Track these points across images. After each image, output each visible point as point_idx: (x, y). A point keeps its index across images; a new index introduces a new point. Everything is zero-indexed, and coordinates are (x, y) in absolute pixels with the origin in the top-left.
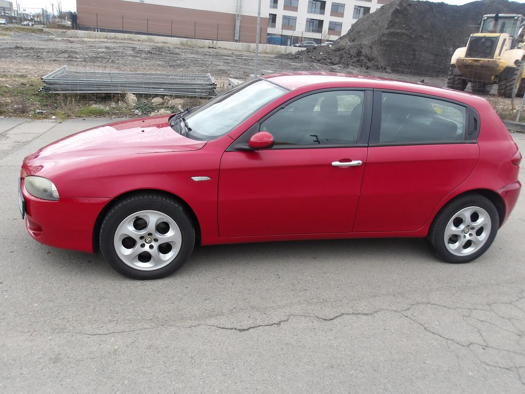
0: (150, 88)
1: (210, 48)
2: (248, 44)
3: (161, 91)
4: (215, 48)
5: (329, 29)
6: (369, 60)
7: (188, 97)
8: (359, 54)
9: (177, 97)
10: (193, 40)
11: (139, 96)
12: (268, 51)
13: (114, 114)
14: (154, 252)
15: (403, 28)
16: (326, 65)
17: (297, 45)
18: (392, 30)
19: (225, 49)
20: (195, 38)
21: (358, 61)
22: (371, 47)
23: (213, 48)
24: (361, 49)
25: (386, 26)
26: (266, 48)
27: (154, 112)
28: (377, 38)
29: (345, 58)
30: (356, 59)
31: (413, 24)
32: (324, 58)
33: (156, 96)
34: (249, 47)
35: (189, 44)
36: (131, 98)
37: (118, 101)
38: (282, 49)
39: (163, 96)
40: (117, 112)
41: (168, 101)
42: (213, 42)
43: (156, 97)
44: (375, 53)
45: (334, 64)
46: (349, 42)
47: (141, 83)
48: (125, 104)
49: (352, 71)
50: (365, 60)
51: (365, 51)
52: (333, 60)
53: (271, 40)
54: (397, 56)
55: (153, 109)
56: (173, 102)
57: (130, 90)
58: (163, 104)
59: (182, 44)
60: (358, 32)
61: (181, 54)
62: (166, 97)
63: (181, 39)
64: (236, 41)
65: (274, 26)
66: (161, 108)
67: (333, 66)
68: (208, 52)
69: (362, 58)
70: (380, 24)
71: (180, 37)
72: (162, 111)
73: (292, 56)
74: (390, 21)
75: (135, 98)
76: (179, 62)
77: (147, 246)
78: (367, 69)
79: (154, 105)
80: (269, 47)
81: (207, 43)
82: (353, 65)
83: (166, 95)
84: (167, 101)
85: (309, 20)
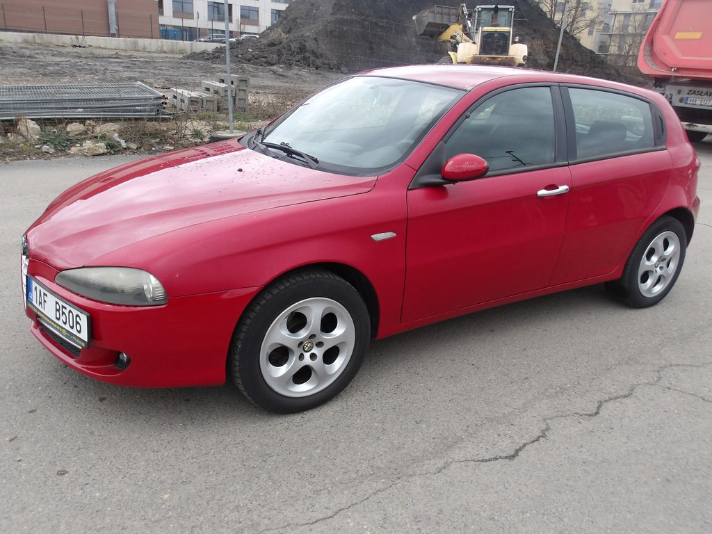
0: (66, 108)
1: (75, 46)
2: (133, 39)
3: (79, 113)
4: (84, 47)
5: (241, 17)
6: (317, 57)
7: (125, 120)
8: (302, 49)
9: (106, 120)
10: (45, 36)
11: (42, 122)
12: (165, 49)
13: (9, 154)
14: (317, 364)
15: (353, 13)
16: (261, 65)
17: (202, 40)
18: (339, 16)
19: (100, 47)
20: (46, 33)
21: (304, 58)
22: (316, 39)
23: (80, 46)
24: (304, 43)
25: (330, 11)
26: (162, 46)
27: (74, 146)
28: (321, 28)
29: (285, 55)
30: (300, 56)
31: (364, 8)
32: (256, 56)
33: (72, 120)
34: (136, 44)
35: (38, 41)
36: (30, 127)
37: (6, 133)
38: (186, 45)
39: (82, 121)
40: (12, 150)
41: (93, 127)
42: (78, 38)
43: (72, 122)
44: (323, 48)
45: (272, 65)
46: (283, 34)
47: (50, 102)
48: (20, 137)
49: (300, 73)
50: (312, 58)
51: (310, 45)
52: (269, 59)
53: (166, 33)
54: (350, 51)
55: (72, 142)
56: (101, 129)
57: (29, 114)
58: (86, 132)
59: (26, 41)
60: (294, 20)
61: (37, 56)
62: (88, 122)
63: (23, 34)
64: (113, 35)
65: (162, 13)
66: (84, 139)
67: (272, 68)
68: (77, 53)
69: (307, 54)
70: (321, 8)
71: (21, 31)
72: (88, 144)
73: (208, 54)
74: (335, 4)
75: (37, 127)
76: (51, 68)
77: (307, 355)
78: (317, 69)
79: (70, 135)
80: (167, 44)
81: (68, 39)
82: (298, 65)
83: (89, 119)
84: (90, 128)
85: (212, 4)
